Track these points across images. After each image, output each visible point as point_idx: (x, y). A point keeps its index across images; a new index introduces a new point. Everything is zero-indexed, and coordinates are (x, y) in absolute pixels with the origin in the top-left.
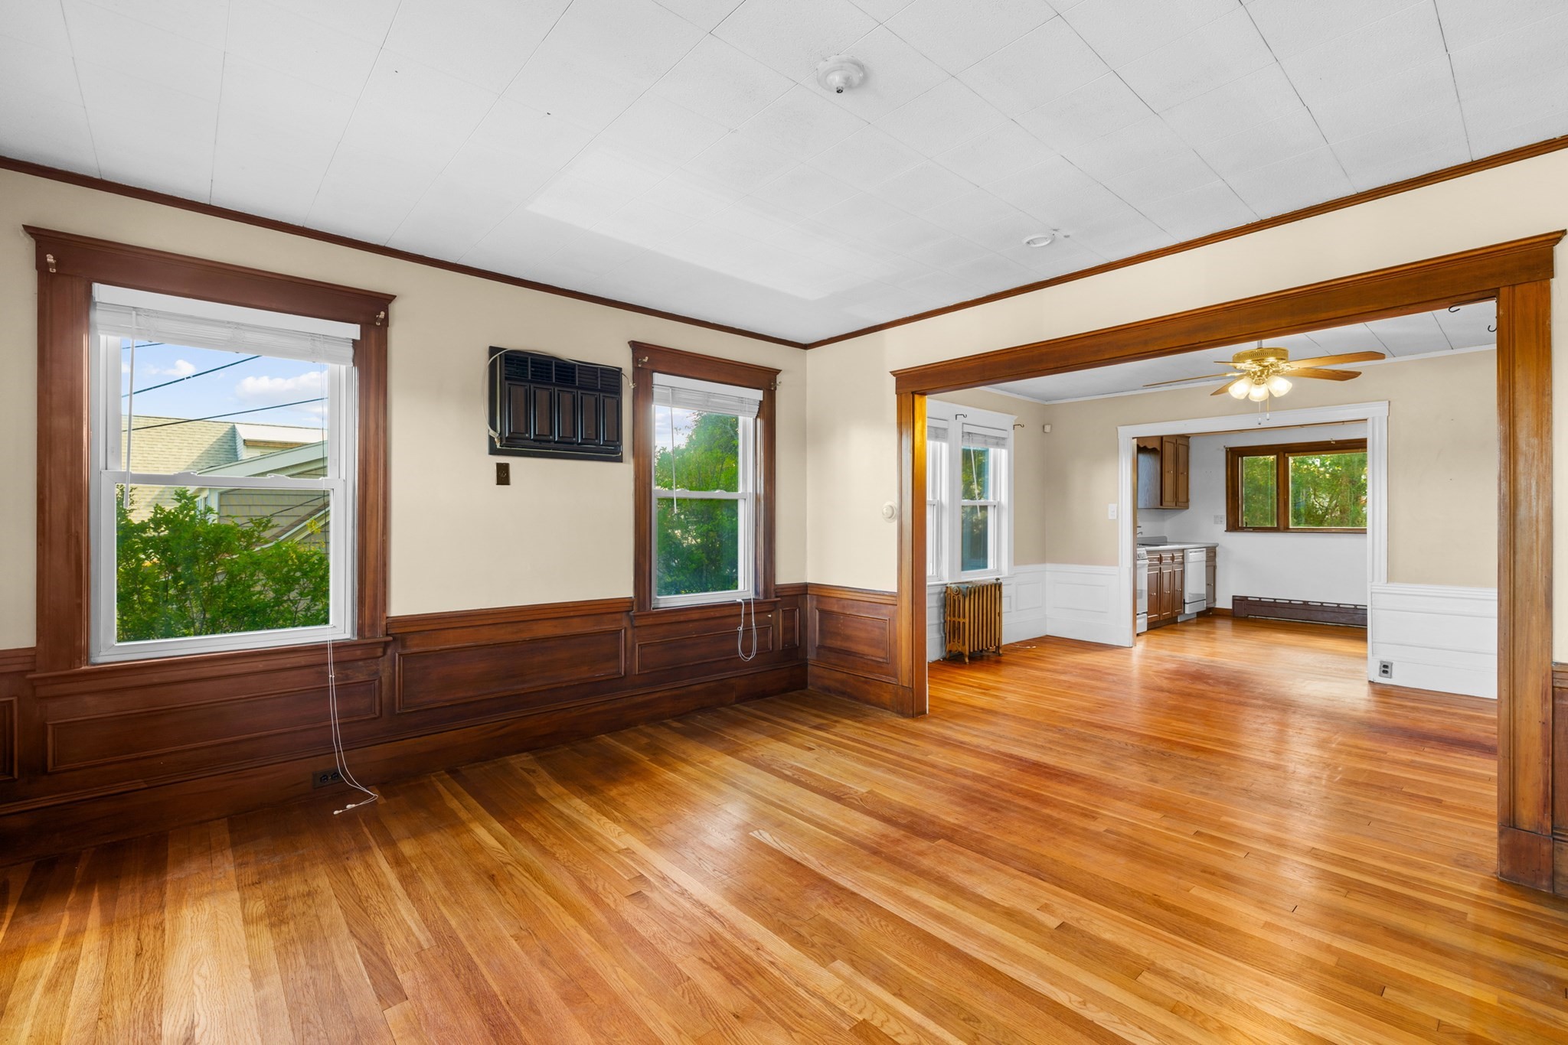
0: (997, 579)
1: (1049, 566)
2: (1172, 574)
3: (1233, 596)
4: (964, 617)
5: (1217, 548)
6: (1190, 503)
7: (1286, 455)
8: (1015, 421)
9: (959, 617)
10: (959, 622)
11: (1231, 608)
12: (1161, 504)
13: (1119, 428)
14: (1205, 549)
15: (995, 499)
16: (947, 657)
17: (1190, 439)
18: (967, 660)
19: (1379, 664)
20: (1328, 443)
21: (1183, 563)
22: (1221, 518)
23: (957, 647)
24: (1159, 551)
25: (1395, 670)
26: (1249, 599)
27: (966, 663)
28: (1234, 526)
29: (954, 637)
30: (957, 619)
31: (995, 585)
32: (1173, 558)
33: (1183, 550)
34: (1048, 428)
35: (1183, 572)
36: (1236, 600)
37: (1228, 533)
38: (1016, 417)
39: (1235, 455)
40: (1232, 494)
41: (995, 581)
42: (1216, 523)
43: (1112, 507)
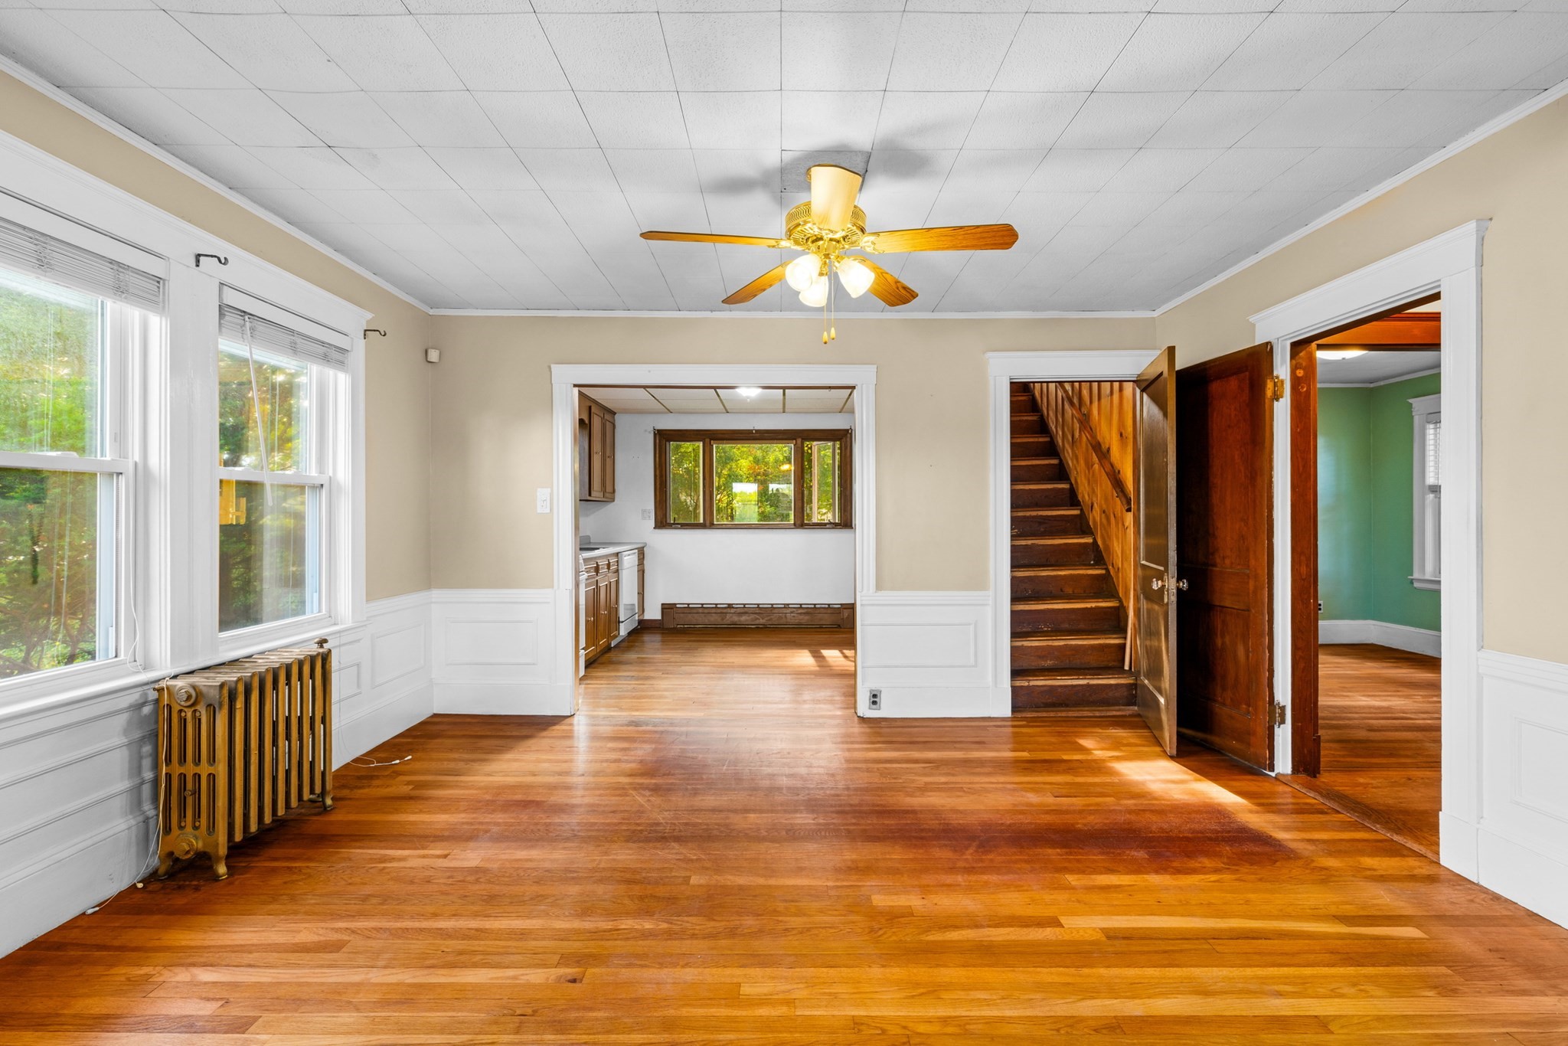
0: (322, 642)
1: (436, 594)
2: (608, 587)
3: (662, 604)
4: (212, 759)
5: (645, 549)
6: (616, 494)
7: (712, 441)
8: (368, 322)
9: (197, 761)
10: (197, 777)
11: (660, 618)
12: (590, 495)
13: (552, 366)
14: (636, 551)
15: (321, 471)
16: (161, 871)
17: (616, 416)
18: (222, 869)
19: (869, 694)
20: (750, 432)
21: (617, 571)
22: (649, 513)
23: (189, 841)
24: (595, 558)
25: (884, 699)
26: (678, 606)
27: (216, 878)
28: (662, 523)
29: (182, 815)
30: (190, 769)
31: (313, 659)
32: (609, 566)
33: (617, 554)
34: (434, 356)
35: (617, 582)
36: (667, 608)
37: (657, 530)
38: (369, 316)
39: (664, 438)
40: (661, 484)
41: (314, 649)
42: (644, 518)
43: (542, 494)
